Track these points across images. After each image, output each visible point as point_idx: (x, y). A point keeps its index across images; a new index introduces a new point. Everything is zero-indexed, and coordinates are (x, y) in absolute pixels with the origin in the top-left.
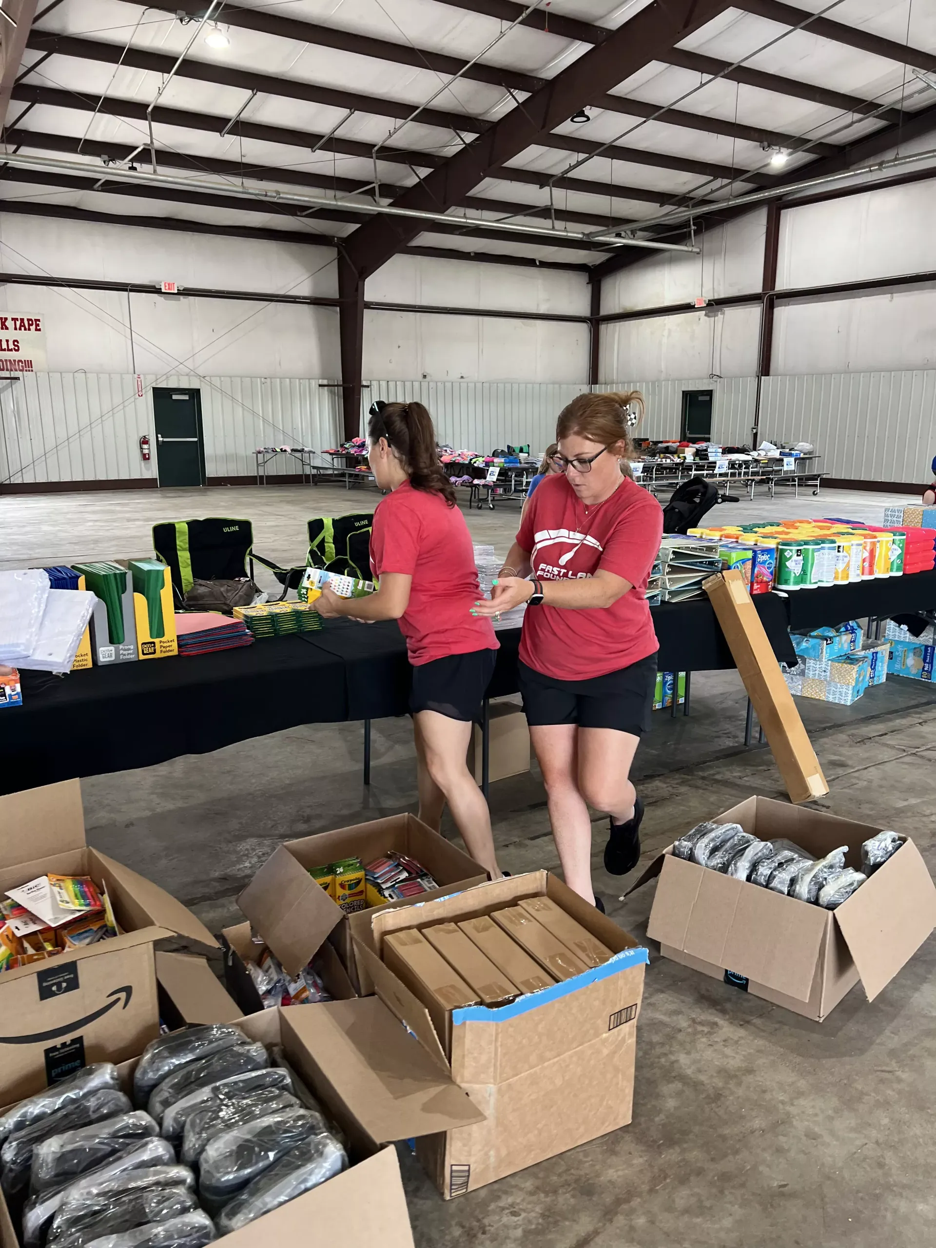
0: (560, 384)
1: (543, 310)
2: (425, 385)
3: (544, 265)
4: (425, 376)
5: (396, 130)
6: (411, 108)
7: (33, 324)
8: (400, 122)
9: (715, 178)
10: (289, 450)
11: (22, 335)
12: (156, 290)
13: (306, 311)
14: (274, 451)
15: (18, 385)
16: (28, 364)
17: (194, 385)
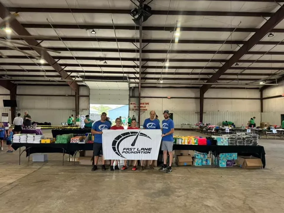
0: (252, 112)
1: (248, 97)
2: (218, 113)
3: (247, 88)
4: (218, 111)
5: (202, 71)
6: (204, 67)
7: (148, 104)
8: (202, 70)
9: (279, 70)
10: (187, 124)
11: (146, 105)
12: (167, 98)
13: (193, 100)
14: (184, 124)
15: (145, 113)
16: (146, 110)
17: (172, 113)
